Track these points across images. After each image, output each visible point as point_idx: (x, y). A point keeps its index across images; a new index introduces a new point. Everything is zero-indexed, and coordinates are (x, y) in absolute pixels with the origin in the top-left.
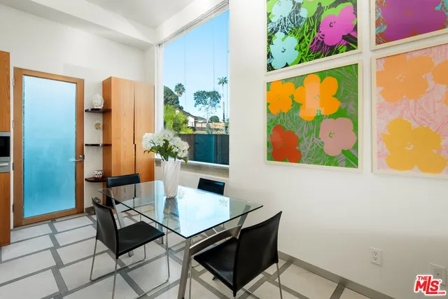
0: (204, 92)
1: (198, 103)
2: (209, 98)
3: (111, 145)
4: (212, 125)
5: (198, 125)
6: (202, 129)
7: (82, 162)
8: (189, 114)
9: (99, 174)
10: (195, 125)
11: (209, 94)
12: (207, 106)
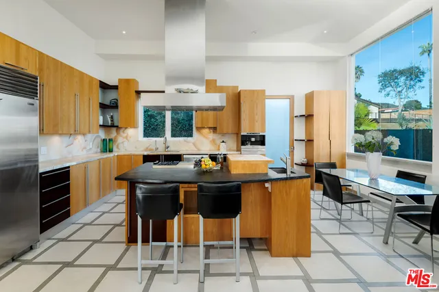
0: (395, 70)
1: (384, 87)
2: (403, 79)
3: (313, 140)
4: (409, 114)
5: (384, 116)
6: (390, 120)
7: (293, 151)
8: (369, 103)
9: (305, 161)
10: (379, 116)
11: (402, 73)
12: (399, 89)
